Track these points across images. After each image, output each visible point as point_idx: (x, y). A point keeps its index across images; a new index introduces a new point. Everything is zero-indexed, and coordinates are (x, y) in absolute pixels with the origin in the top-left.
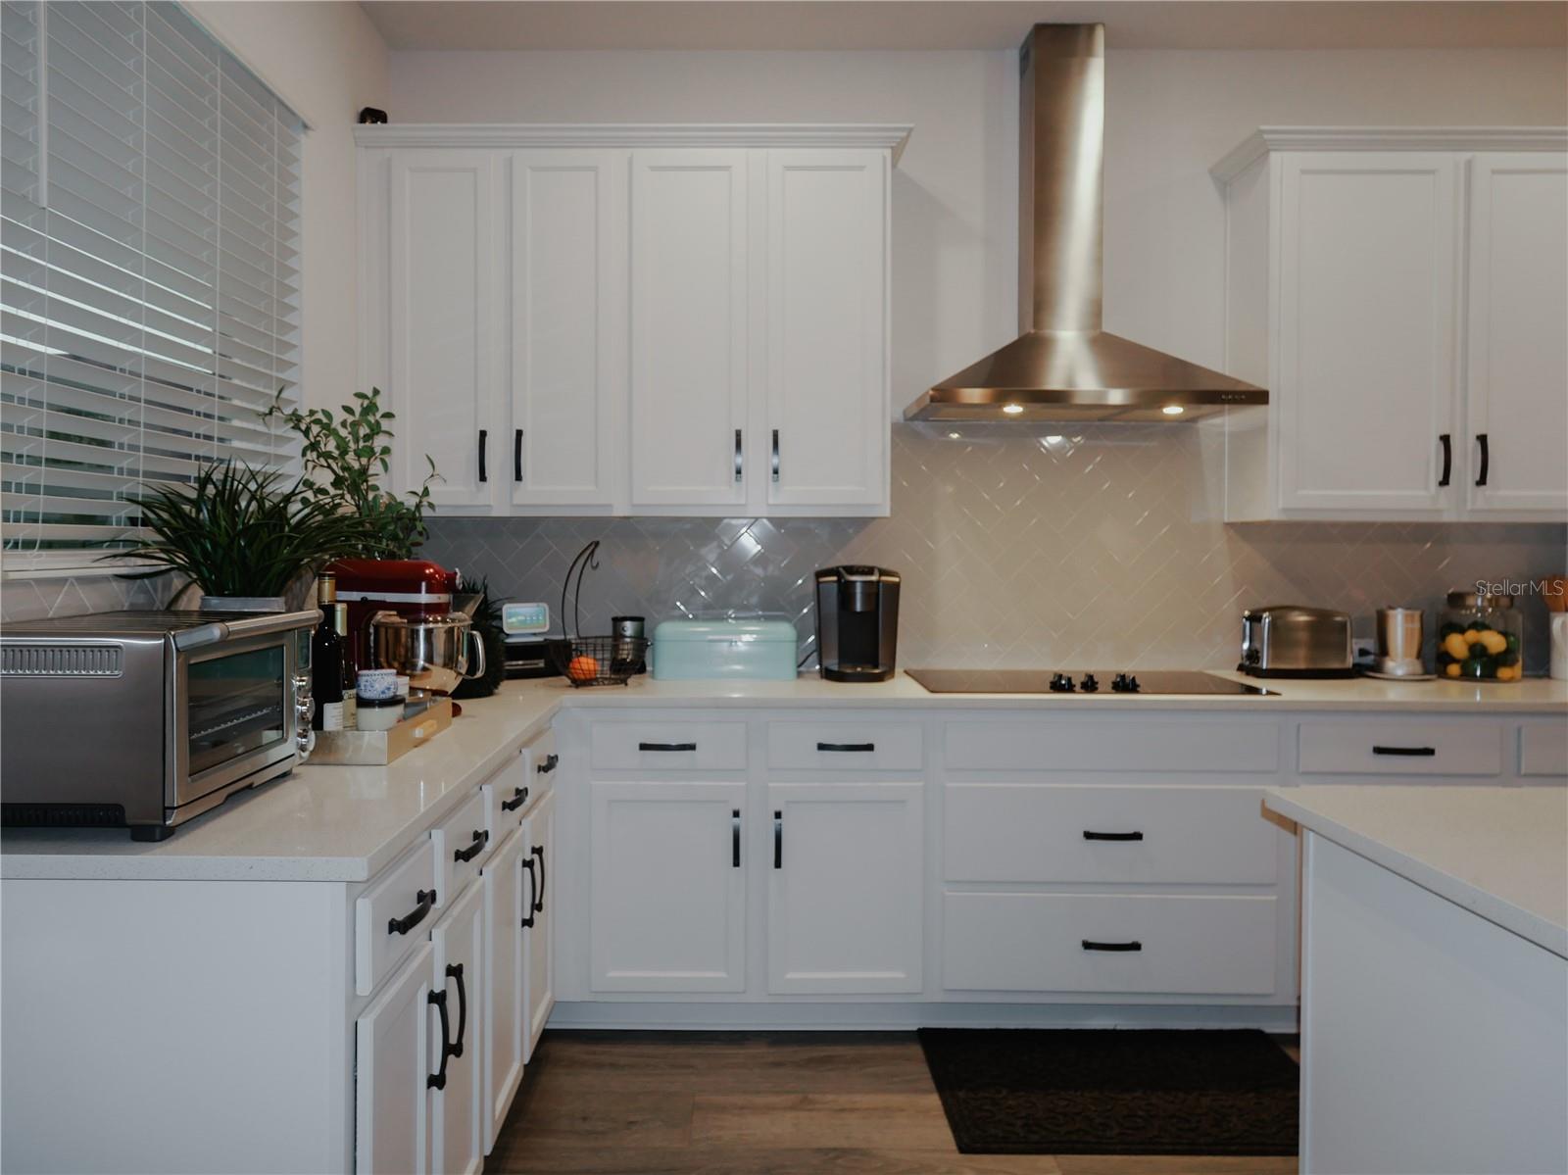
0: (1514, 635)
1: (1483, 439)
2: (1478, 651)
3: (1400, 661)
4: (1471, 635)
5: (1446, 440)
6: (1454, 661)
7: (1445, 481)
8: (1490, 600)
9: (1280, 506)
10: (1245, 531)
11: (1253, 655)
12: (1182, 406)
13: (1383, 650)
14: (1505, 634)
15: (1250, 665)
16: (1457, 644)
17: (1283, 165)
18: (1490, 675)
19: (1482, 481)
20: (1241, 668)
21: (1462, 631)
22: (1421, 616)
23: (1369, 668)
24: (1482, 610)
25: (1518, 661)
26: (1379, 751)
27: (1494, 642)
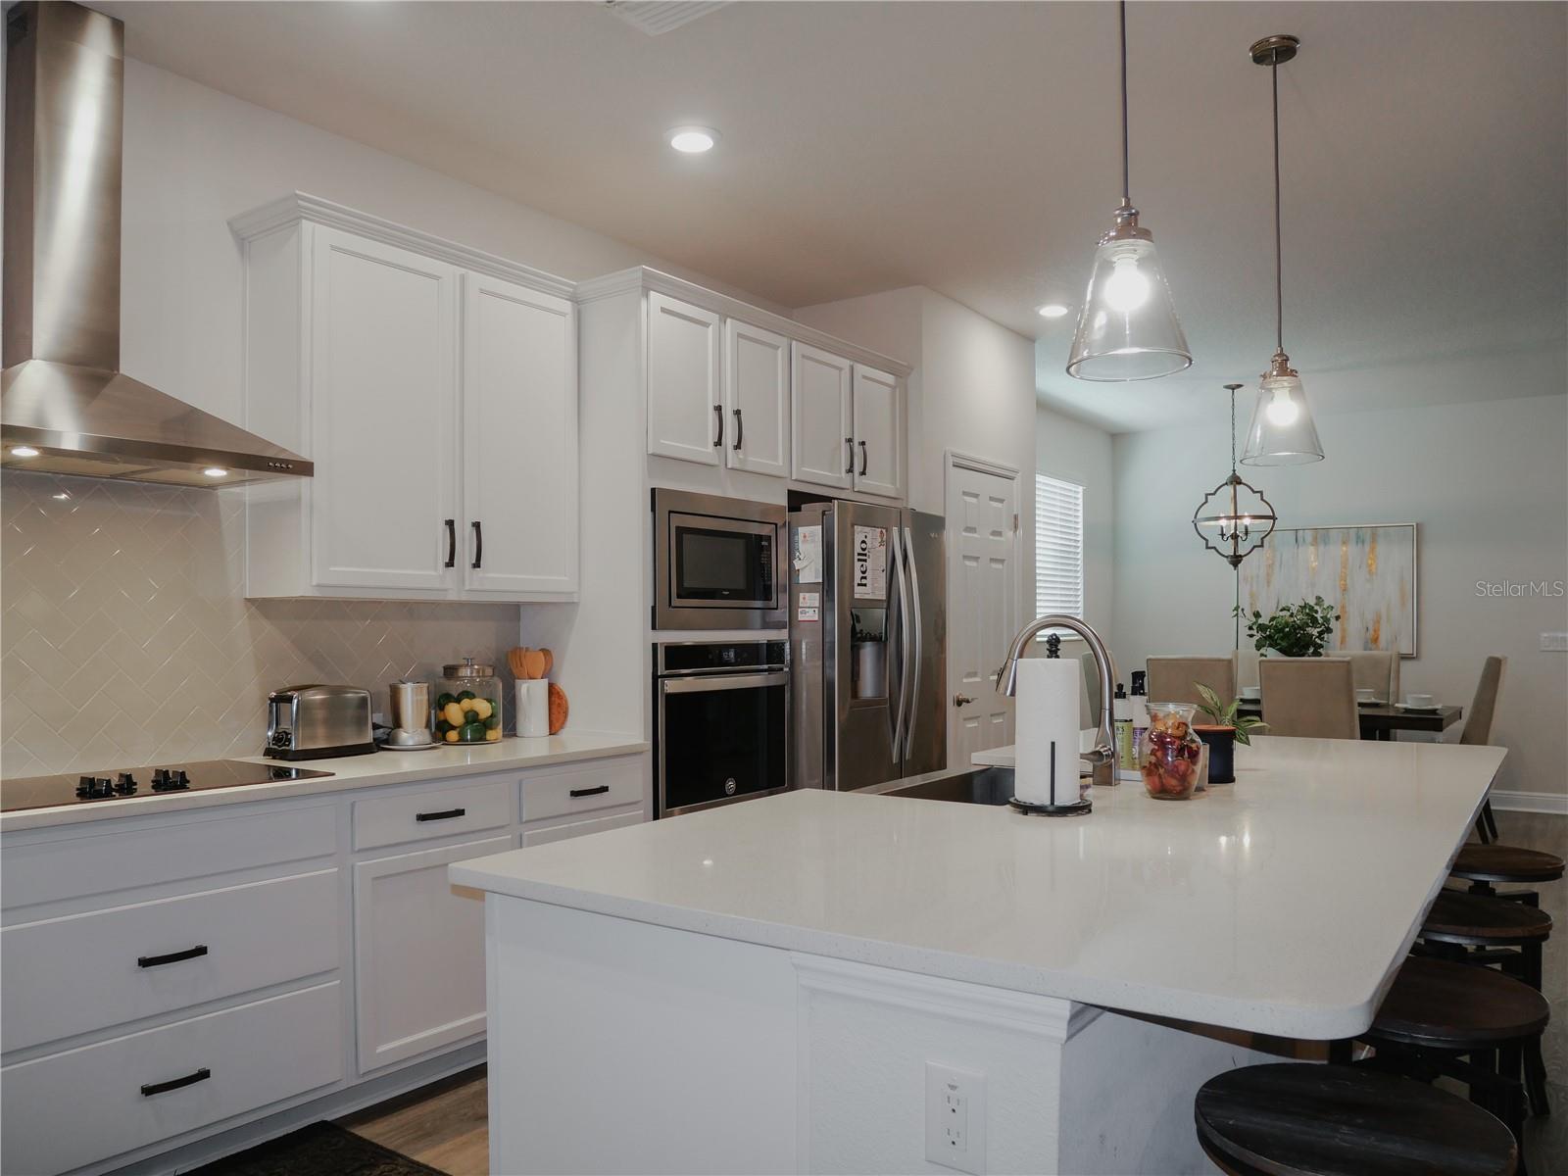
0: (495, 702)
1: (477, 526)
2: (471, 717)
3: (412, 732)
4: (466, 703)
5: (450, 524)
6: (453, 728)
7: (450, 564)
8: (478, 671)
9: (314, 583)
10: (265, 607)
11: (282, 738)
12: (227, 469)
13: (397, 723)
14: (489, 701)
15: (279, 747)
16: (454, 713)
17: (315, 236)
18: (480, 738)
19: (477, 565)
20: (268, 752)
21: (458, 700)
22: (428, 688)
23: (384, 742)
24: (471, 679)
25: (498, 724)
26: (422, 818)
27: (483, 708)
